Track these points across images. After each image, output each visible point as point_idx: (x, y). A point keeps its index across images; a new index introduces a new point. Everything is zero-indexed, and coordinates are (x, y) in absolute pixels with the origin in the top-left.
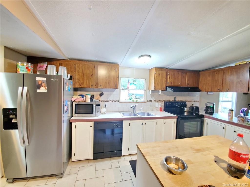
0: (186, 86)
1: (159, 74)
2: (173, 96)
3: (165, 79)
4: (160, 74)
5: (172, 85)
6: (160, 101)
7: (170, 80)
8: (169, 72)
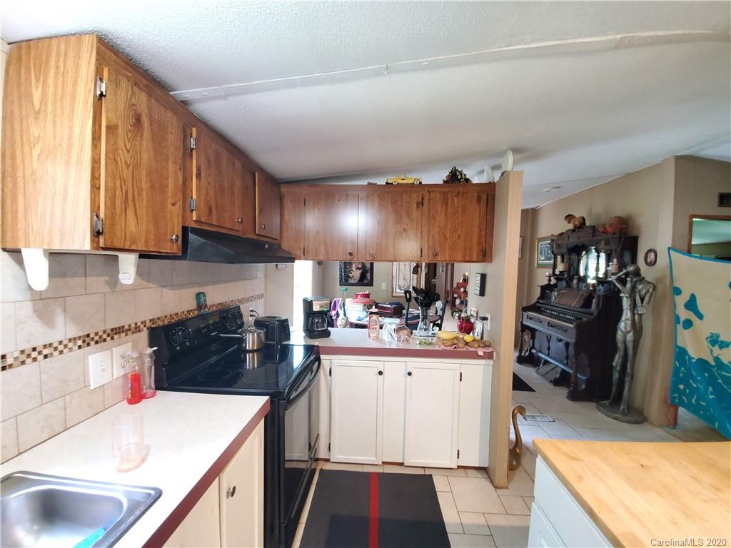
0: (255, 237)
1: (138, 119)
2: (192, 284)
3: (180, 175)
4: (145, 119)
5: (211, 225)
6: (118, 331)
7: (203, 191)
8: (194, 130)
